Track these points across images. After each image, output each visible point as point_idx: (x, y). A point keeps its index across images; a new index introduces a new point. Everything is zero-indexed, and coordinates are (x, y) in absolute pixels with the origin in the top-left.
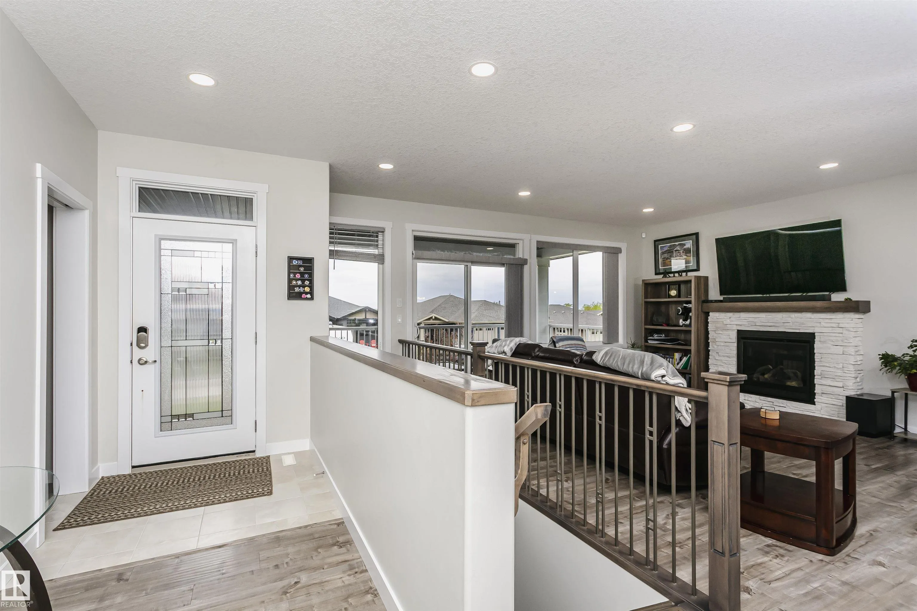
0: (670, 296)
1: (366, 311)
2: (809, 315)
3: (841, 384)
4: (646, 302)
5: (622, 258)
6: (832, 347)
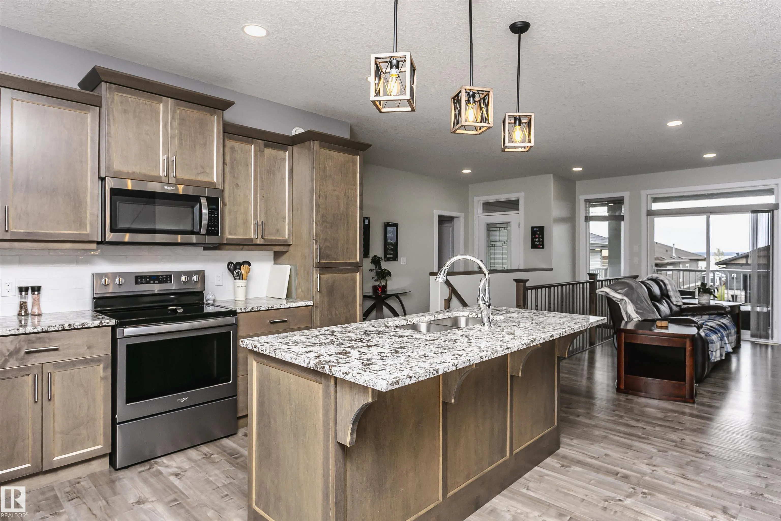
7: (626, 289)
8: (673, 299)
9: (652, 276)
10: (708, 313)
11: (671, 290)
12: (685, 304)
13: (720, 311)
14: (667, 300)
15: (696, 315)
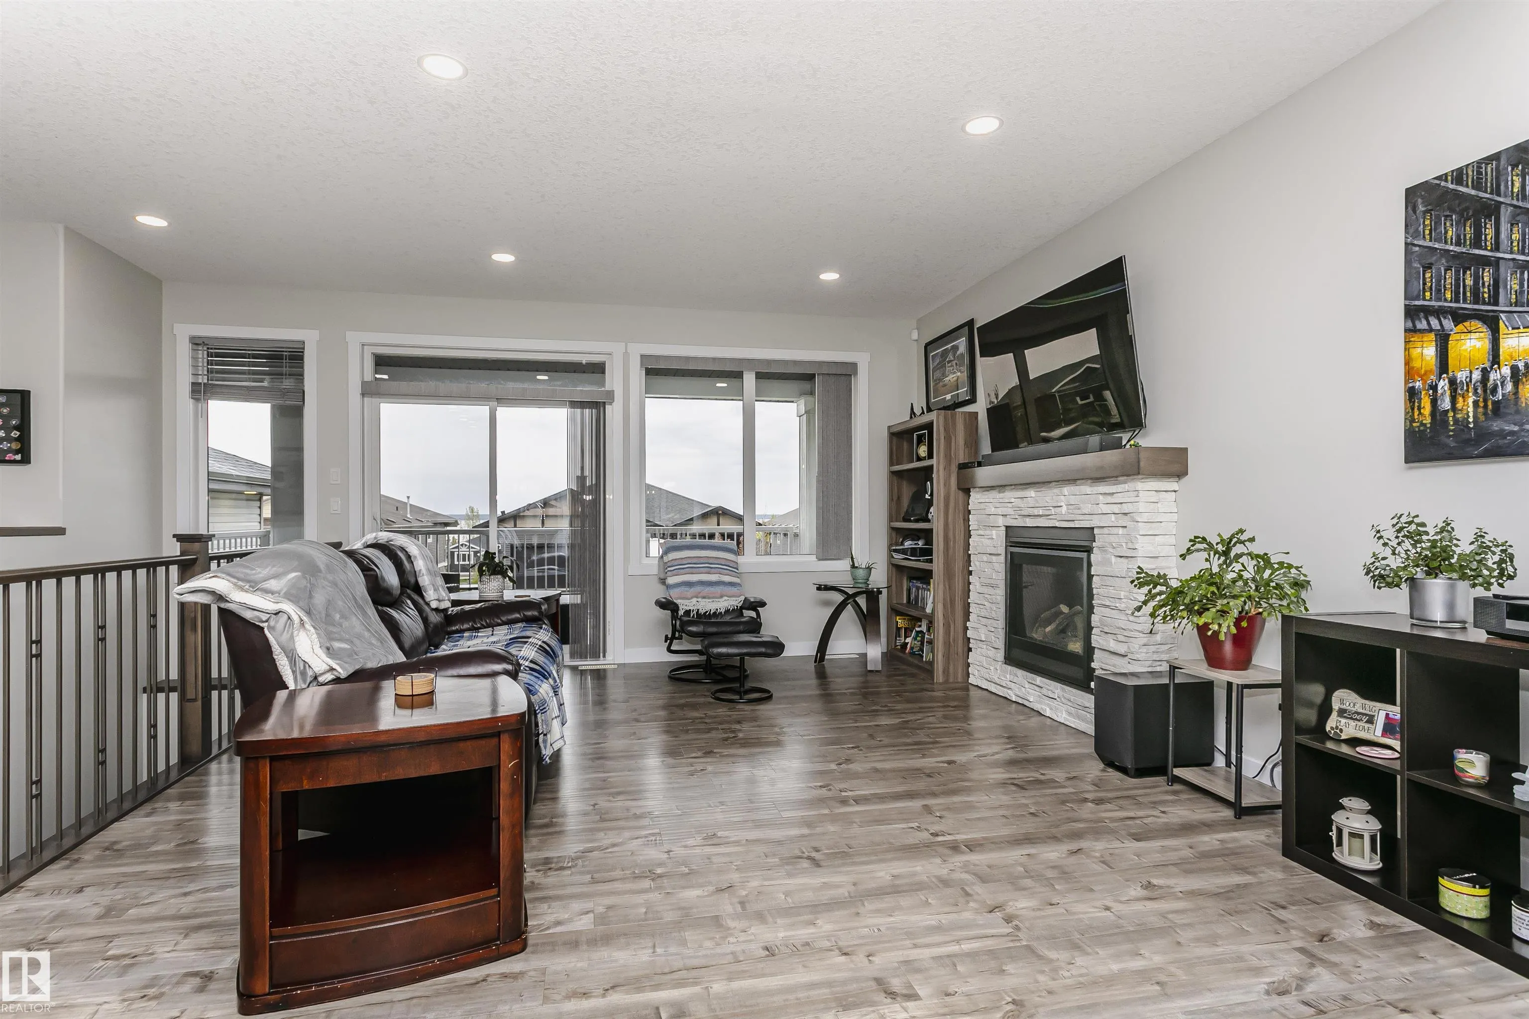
0: (919, 459)
1: (718, 515)
2: (1086, 489)
3: (1122, 649)
4: (893, 473)
5: (861, 387)
6: (1113, 559)
7: (293, 575)
8: (430, 595)
9: (375, 538)
10: (504, 619)
11: (424, 571)
12: (455, 603)
13: (529, 613)
14: (416, 597)
15: (480, 628)
